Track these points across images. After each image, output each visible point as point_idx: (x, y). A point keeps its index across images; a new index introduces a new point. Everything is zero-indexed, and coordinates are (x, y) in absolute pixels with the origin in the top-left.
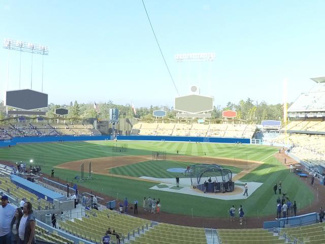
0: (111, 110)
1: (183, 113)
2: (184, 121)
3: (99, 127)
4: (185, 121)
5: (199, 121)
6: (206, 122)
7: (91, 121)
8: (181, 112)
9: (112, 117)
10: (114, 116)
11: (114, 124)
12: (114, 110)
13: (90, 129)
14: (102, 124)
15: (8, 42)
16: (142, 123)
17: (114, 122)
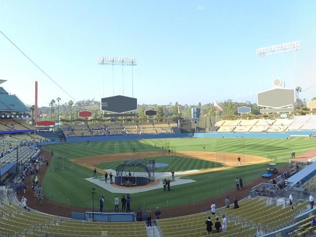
0: (192, 109)
1: (267, 108)
3: (181, 125)
4: (267, 116)
5: (282, 116)
6: (289, 117)
7: (175, 120)
8: (265, 108)
9: (194, 116)
10: (195, 114)
11: (196, 122)
12: (195, 109)
13: (173, 128)
14: (184, 123)
15: (102, 59)
16: (226, 121)
17: (196, 120)
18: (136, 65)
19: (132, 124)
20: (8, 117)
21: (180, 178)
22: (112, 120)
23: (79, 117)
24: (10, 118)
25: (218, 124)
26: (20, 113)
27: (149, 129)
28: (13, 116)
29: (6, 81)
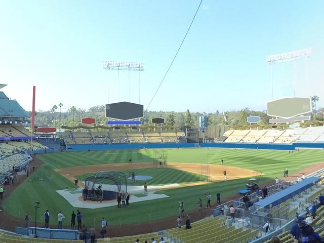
0: (200, 118)
1: (276, 118)
2: (274, 127)
3: (189, 135)
4: (276, 127)
7: (183, 129)
8: (274, 118)
9: (202, 125)
10: (203, 123)
11: (203, 131)
12: (203, 117)
13: (180, 138)
14: (192, 132)
15: (107, 64)
16: (235, 131)
17: (204, 129)
18: (143, 70)
19: (137, 132)
20: (6, 122)
21: (154, 193)
22: (117, 128)
23: (83, 124)
24: (8, 124)
25: (226, 134)
26: (19, 119)
27: (155, 138)
28: (11, 122)
29: (6, 85)
